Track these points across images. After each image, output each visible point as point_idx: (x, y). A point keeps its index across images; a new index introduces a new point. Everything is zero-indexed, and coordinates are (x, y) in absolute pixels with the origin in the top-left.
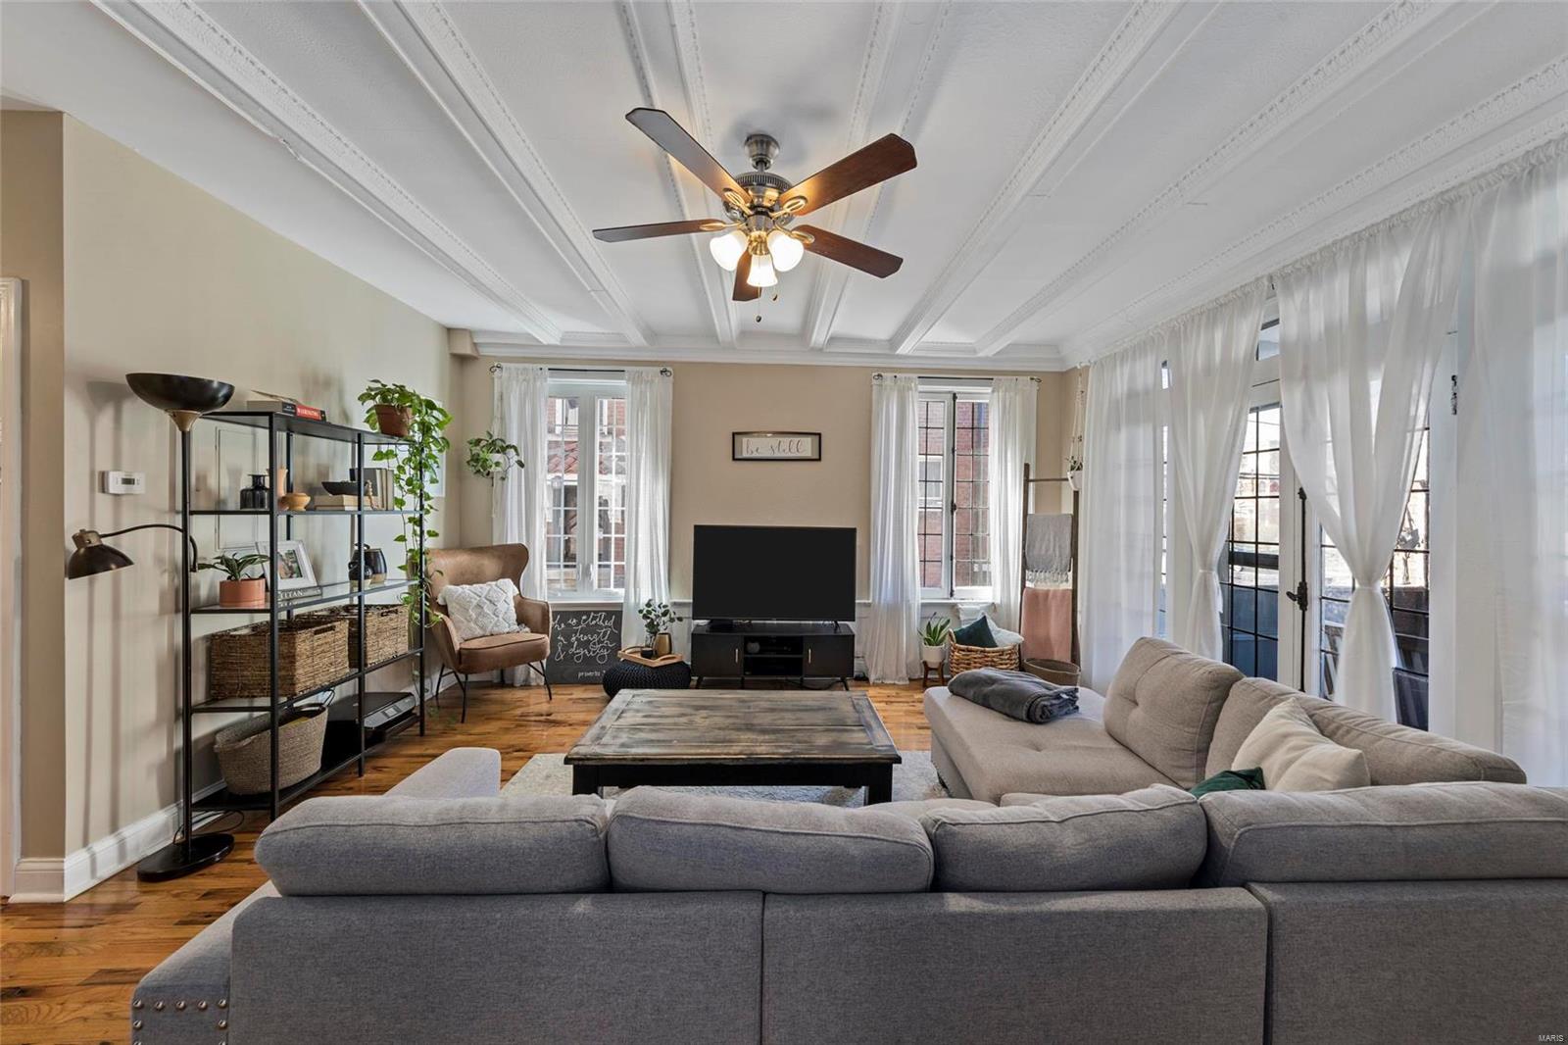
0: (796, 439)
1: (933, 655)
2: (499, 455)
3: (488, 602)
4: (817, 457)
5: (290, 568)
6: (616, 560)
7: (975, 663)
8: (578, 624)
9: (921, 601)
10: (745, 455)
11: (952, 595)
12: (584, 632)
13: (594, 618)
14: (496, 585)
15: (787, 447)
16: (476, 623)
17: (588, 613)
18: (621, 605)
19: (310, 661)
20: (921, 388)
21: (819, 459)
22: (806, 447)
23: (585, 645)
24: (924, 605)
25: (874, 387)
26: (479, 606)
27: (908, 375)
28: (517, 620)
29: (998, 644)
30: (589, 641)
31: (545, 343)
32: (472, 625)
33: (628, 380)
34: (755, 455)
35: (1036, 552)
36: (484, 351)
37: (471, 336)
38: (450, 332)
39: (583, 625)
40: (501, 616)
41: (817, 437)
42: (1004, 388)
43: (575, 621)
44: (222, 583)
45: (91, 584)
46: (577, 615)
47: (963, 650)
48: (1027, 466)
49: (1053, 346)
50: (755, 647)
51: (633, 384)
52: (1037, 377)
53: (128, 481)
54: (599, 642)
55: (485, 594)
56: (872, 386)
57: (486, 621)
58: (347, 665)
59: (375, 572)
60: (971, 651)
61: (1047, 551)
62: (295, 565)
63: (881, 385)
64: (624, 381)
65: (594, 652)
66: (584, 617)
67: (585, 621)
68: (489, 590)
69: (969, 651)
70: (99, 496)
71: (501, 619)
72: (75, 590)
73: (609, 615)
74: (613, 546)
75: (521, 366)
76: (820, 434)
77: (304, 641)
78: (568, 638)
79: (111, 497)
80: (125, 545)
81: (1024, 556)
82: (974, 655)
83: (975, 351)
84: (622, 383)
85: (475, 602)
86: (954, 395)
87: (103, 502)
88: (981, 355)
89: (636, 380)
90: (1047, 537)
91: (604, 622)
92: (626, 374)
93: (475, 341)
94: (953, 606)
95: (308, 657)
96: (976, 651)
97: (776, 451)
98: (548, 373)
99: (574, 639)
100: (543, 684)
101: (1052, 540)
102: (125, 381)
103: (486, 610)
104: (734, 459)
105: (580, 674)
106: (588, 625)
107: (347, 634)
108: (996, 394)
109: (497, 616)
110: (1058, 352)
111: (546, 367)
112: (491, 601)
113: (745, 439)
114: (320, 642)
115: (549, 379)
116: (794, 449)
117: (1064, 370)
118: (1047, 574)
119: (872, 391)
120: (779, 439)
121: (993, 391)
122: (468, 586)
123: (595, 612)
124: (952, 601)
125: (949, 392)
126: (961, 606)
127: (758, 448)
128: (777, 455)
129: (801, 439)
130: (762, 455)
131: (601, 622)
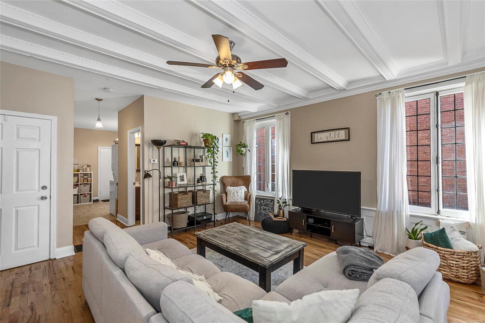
0: (337, 132)
2: (243, 148)
3: (236, 192)
5: (182, 179)
8: (263, 203)
9: (409, 213)
10: (316, 141)
11: (438, 213)
12: (265, 205)
13: (268, 201)
14: (240, 188)
15: (332, 136)
16: (232, 198)
17: (266, 199)
18: (274, 198)
19: (181, 201)
20: (407, 95)
21: (349, 140)
22: (342, 135)
23: (265, 210)
24: (413, 216)
25: (378, 100)
26: (234, 193)
27: (398, 90)
28: (245, 199)
29: (453, 247)
30: (266, 209)
31: (253, 112)
32: (231, 198)
34: (320, 141)
36: (242, 118)
37: (238, 115)
38: (233, 114)
40: (239, 197)
41: (347, 130)
43: (263, 201)
44: (169, 182)
45: (149, 180)
46: (263, 199)
50: (312, 221)
51: (277, 120)
53: (154, 161)
54: (269, 210)
56: (376, 100)
57: (235, 198)
58: (192, 203)
59: (202, 181)
62: (183, 179)
63: (381, 98)
64: (275, 119)
65: (267, 213)
66: (265, 201)
67: (265, 202)
68: (237, 189)
70: (150, 163)
72: (146, 180)
73: (272, 201)
75: (249, 120)
76: (348, 128)
77: (180, 196)
78: (260, 207)
79: (152, 164)
80: (151, 173)
85: (233, 192)
86: (437, 92)
87: (151, 165)
89: (278, 118)
91: (270, 203)
92: (275, 116)
93: (239, 115)
94: (437, 220)
95: (181, 200)
97: (329, 138)
98: (255, 121)
99: (262, 207)
100: (253, 220)
102: (151, 141)
103: (235, 195)
104: (312, 143)
106: (266, 203)
107: (191, 196)
111: (255, 119)
112: (237, 192)
113: (316, 135)
114: (184, 197)
115: (256, 123)
116: (337, 136)
119: (376, 102)
120: (330, 133)
121: (466, 85)
122: (232, 187)
123: (268, 199)
125: (433, 92)
126: (440, 221)
127: (321, 138)
128: (329, 140)
129: (340, 131)
130: (323, 141)
131: (269, 203)
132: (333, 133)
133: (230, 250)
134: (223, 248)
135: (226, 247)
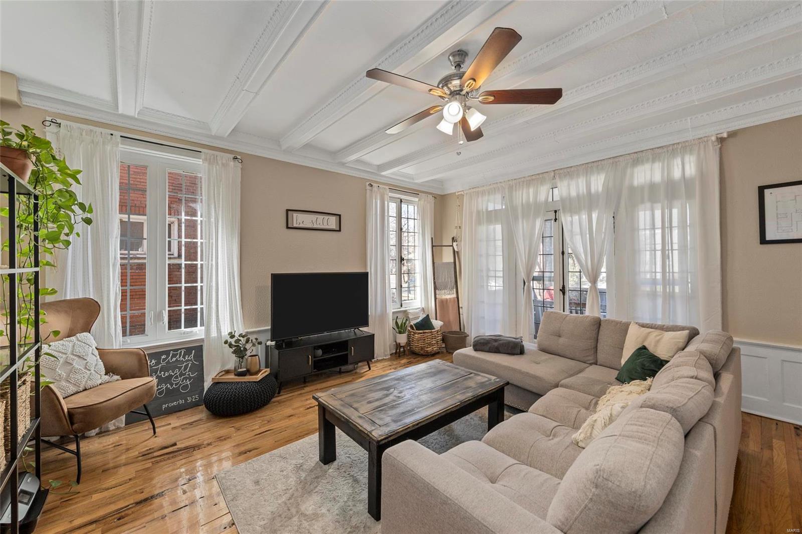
0: (326, 217)
1: (402, 339)
4: (338, 229)
6: (186, 305)
7: (428, 338)
8: (156, 365)
9: (391, 311)
10: (295, 225)
11: (401, 306)
12: (164, 369)
13: (174, 355)
15: (321, 222)
17: (167, 353)
18: (202, 340)
20: (391, 194)
21: (340, 230)
22: (332, 223)
23: (166, 379)
24: (393, 313)
25: (368, 191)
27: (384, 187)
28: (106, 370)
29: (435, 328)
30: (170, 377)
32: (64, 383)
33: (205, 160)
34: (301, 226)
35: (440, 281)
37: (18, 83)
39: (164, 364)
40: (92, 369)
41: (338, 217)
42: (423, 199)
43: (153, 361)
46: (157, 355)
47: (421, 333)
48: (432, 238)
49: (441, 182)
50: (320, 352)
51: (209, 164)
52: (435, 197)
54: (181, 375)
55: (70, 350)
56: (366, 190)
57: (78, 376)
60: (426, 333)
61: (445, 280)
63: (372, 190)
64: (200, 160)
65: (176, 384)
66: (163, 357)
67: (164, 360)
68: (73, 346)
69: (424, 333)
71: (92, 371)
73: (188, 350)
74: (183, 294)
75: (86, 127)
76: (340, 215)
81: (435, 283)
82: (427, 335)
83: (413, 179)
84: (199, 162)
86: (401, 200)
88: (416, 181)
89: (211, 161)
90: (444, 274)
91: (184, 357)
92: (201, 154)
93: (23, 89)
94: (405, 312)
96: (428, 333)
97: (314, 224)
98: (119, 139)
101: (446, 274)
104: (288, 227)
105: (164, 406)
106: (168, 363)
108: (420, 202)
109: (90, 370)
110: (442, 186)
111: (117, 134)
112: (79, 357)
113: (294, 215)
115: (120, 146)
116: (325, 223)
117: (443, 194)
118: (446, 291)
119: (366, 193)
120: (317, 216)
121: (419, 200)
123: (174, 351)
124: (402, 309)
125: (399, 198)
126: (409, 311)
127: (303, 222)
128: (315, 226)
129: (330, 217)
130: (306, 226)
131: (181, 358)
132: (321, 217)
133: (467, 401)
134: (457, 408)
135: (459, 403)
